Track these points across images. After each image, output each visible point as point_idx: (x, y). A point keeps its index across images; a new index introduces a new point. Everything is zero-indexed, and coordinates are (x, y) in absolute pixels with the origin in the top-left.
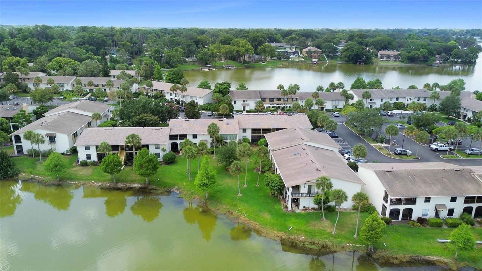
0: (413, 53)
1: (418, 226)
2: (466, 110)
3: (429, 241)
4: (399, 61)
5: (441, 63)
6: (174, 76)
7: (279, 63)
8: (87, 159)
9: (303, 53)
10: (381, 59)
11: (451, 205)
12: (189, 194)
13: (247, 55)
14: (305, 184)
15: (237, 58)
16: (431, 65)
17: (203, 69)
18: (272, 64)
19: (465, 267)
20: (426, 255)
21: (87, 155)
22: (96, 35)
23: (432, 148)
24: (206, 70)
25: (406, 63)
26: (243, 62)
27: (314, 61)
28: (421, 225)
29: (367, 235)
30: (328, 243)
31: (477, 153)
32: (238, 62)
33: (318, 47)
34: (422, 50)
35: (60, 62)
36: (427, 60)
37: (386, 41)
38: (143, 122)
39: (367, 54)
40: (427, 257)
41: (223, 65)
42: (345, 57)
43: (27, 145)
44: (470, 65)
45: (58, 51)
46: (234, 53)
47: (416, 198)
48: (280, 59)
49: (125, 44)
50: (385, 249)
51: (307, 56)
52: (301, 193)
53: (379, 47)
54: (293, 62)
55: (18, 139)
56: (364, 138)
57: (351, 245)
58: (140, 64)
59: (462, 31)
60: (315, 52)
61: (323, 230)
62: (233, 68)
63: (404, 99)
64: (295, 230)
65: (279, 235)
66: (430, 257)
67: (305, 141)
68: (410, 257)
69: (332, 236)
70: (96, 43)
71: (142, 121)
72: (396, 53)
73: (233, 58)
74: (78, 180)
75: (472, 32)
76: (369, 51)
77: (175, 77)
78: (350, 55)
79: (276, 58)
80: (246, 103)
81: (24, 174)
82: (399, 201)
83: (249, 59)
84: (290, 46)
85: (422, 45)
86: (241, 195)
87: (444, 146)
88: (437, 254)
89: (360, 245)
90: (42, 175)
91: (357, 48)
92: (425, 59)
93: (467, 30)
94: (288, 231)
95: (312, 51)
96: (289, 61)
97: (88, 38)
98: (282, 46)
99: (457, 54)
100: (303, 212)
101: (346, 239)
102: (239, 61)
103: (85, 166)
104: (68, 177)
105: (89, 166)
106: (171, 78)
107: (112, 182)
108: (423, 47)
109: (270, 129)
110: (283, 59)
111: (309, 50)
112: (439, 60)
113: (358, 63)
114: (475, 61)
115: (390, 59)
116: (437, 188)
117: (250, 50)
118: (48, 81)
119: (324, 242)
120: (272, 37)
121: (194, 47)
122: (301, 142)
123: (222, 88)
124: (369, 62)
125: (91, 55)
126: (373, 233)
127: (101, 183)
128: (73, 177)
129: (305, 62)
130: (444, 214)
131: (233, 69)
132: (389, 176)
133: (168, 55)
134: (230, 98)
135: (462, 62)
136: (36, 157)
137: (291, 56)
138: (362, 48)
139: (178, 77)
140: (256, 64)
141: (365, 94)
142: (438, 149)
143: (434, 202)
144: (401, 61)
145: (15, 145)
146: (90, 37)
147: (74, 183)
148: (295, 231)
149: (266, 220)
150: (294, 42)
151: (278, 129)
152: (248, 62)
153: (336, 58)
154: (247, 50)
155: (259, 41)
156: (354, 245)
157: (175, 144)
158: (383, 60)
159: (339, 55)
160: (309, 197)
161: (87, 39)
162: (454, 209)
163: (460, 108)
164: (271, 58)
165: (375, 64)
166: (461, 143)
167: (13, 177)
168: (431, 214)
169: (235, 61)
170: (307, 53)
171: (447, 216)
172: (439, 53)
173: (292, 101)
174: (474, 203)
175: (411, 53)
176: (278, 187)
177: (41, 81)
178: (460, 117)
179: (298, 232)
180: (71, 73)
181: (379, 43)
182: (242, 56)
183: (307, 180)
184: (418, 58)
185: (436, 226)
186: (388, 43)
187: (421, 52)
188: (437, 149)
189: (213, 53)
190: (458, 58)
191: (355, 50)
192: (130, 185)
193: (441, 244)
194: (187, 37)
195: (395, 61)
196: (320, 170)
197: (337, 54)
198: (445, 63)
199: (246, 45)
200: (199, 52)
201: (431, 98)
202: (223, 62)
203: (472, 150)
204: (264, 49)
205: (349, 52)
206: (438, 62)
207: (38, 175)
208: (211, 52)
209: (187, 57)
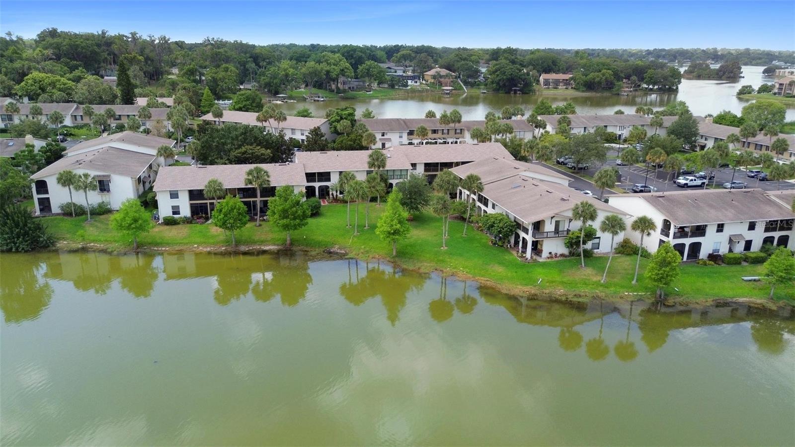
0: (591, 75)
1: (710, 264)
2: (704, 138)
3: (731, 280)
4: (572, 88)
5: (631, 91)
6: (248, 103)
7: (392, 93)
8: (173, 214)
9: (426, 77)
10: (545, 85)
11: (749, 235)
12: (362, 253)
13: (341, 79)
14: (552, 218)
15: (324, 85)
16: (618, 94)
17: (273, 101)
18: (382, 94)
19: (785, 306)
20: (733, 298)
21: (173, 207)
22: (82, 42)
23: (680, 183)
24: (279, 102)
25: (583, 91)
26: (335, 91)
27: (446, 90)
28: (715, 263)
29: (659, 274)
30: (599, 294)
31: (740, 186)
32: (327, 90)
33: (449, 68)
34: (604, 71)
35: (40, 81)
36: (610, 86)
37: (550, 59)
38: (250, 157)
39: (526, 79)
40: (735, 299)
41: (304, 95)
42: (492, 82)
43: (59, 196)
44: (670, 93)
45: (23, 65)
46: (322, 74)
47: (706, 226)
48: (392, 86)
49: (134, 58)
50: (678, 294)
51: (433, 83)
52: (547, 232)
53: (541, 68)
54: (413, 91)
55: (42, 186)
56: (581, 176)
57: (631, 294)
58: (173, 90)
59: (641, 51)
60: (446, 76)
61: (586, 279)
62: (323, 99)
63: (615, 127)
64: (548, 282)
65: (526, 290)
66: (737, 299)
67: (522, 171)
68: (713, 301)
69: (601, 285)
70: (81, 57)
71: (248, 156)
72: (567, 76)
73: (319, 85)
74: (168, 244)
75: (655, 53)
76: (528, 74)
77: (249, 105)
78: (500, 80)
79: (386, 86)
80: (386, 137)
81: (65, 242)
82: (682, 232)
83: (344, 86)
84: (402, 68)
85: (603, 64)
86: (446, 248)
87: (695, 180)
88: (746, 294)
89: (643, 293)
90: (100, 241)
91: (510, 69)
92: (609, 86)
93: (648, 50)
94: (536, 284)
95: (442, 74)
96: (408, 90)
97: (67, 46)
98: (390, 68)
99: (653, 77)
100: (550, 260)
101: (622, 287)
102: (329, 89)
103: (173, 225)
104: (150, 241)
105: (178, 224)
106: (242, 106)
107: (229, 245)
108: (606, 67)
109: (452, 163)
110: (397, 87)
111: (437, 72)
112: (628, 87)
113: (513, 92)
114: (677, 88)
115: (559, 86)
116: (730, 213)
117: (348, 71)
118: (31, 109)
119: (593, 293)
120: (370, 53)
121: (252, 66)
122: (515, 172)
123: (345, 114)
124: (529, 90)
125: (83, 74)
126: (667, 269)
127: (210, 247)
128: (159, 241)
129: (432, 91)
130: (739, 248)
131: (322, 101)
132: (662, 200)
133: (213, 78)
134: (365, 128)
135: (659, 89)
136: (78, 216)
137: (410, 82)
138: (518, 69)
139: (254, 105)
140: (358, 94)
141: (563, 120)
142: (689, 185)
143: (728, 231)
144: (575, 89)
145: (36, 196)
146: (70, 46)
147: (163, 249)
148: (548, 284)
149: (499, 274)
150: (407, 63)
151: (463, 163)
152: (344, 91)
153: (478, 85)
154: (343, 70)
155: (357, 58)
156: (635, 293)
157: (311, 189)
158: (549, 88)
159: (481, 81)
160: (558, 237)
161: (64, 48)
162: (752, 240)
163: (696, 134)
164: (378, 85)
165: (538, 93)
166: (714, 177)
167: (49, 246)
168: (724, 250)
169: (321, 89)
170: (434, 77)
171: (744, 251)
172: (628, 77)
173: (455, 134)
174: (776, 231)
175: (589, 77)
176: (509, 229)
177: (18, 110)
178: (695, 149)
179: (551, 285)
180: (63, 98)
181: (540, 62)
182: (334, 80)
183: (555, 213)
184: (600, 83)
185: (734, 262)
186: (552, 63)
187: (603, 75)
188: (687, 184)
189: (287, 75)
190: (654, 85)
191: (508, 72)
192: (260, 248)
193: (748, 283)
194: (236, 49)
195: (567, 88)
196: (568, 200)
197: (479, 80)
198: (636, 90)
199: (341, 62)
200: (263, 74)
201: (651, 125)
202: (302, 90)
203: (734, 183)
204: (368, 70)
205: (498, 75)
206: (626, 89)
207: (93, 241)
208: (283, 73)
209: (242, 84)
